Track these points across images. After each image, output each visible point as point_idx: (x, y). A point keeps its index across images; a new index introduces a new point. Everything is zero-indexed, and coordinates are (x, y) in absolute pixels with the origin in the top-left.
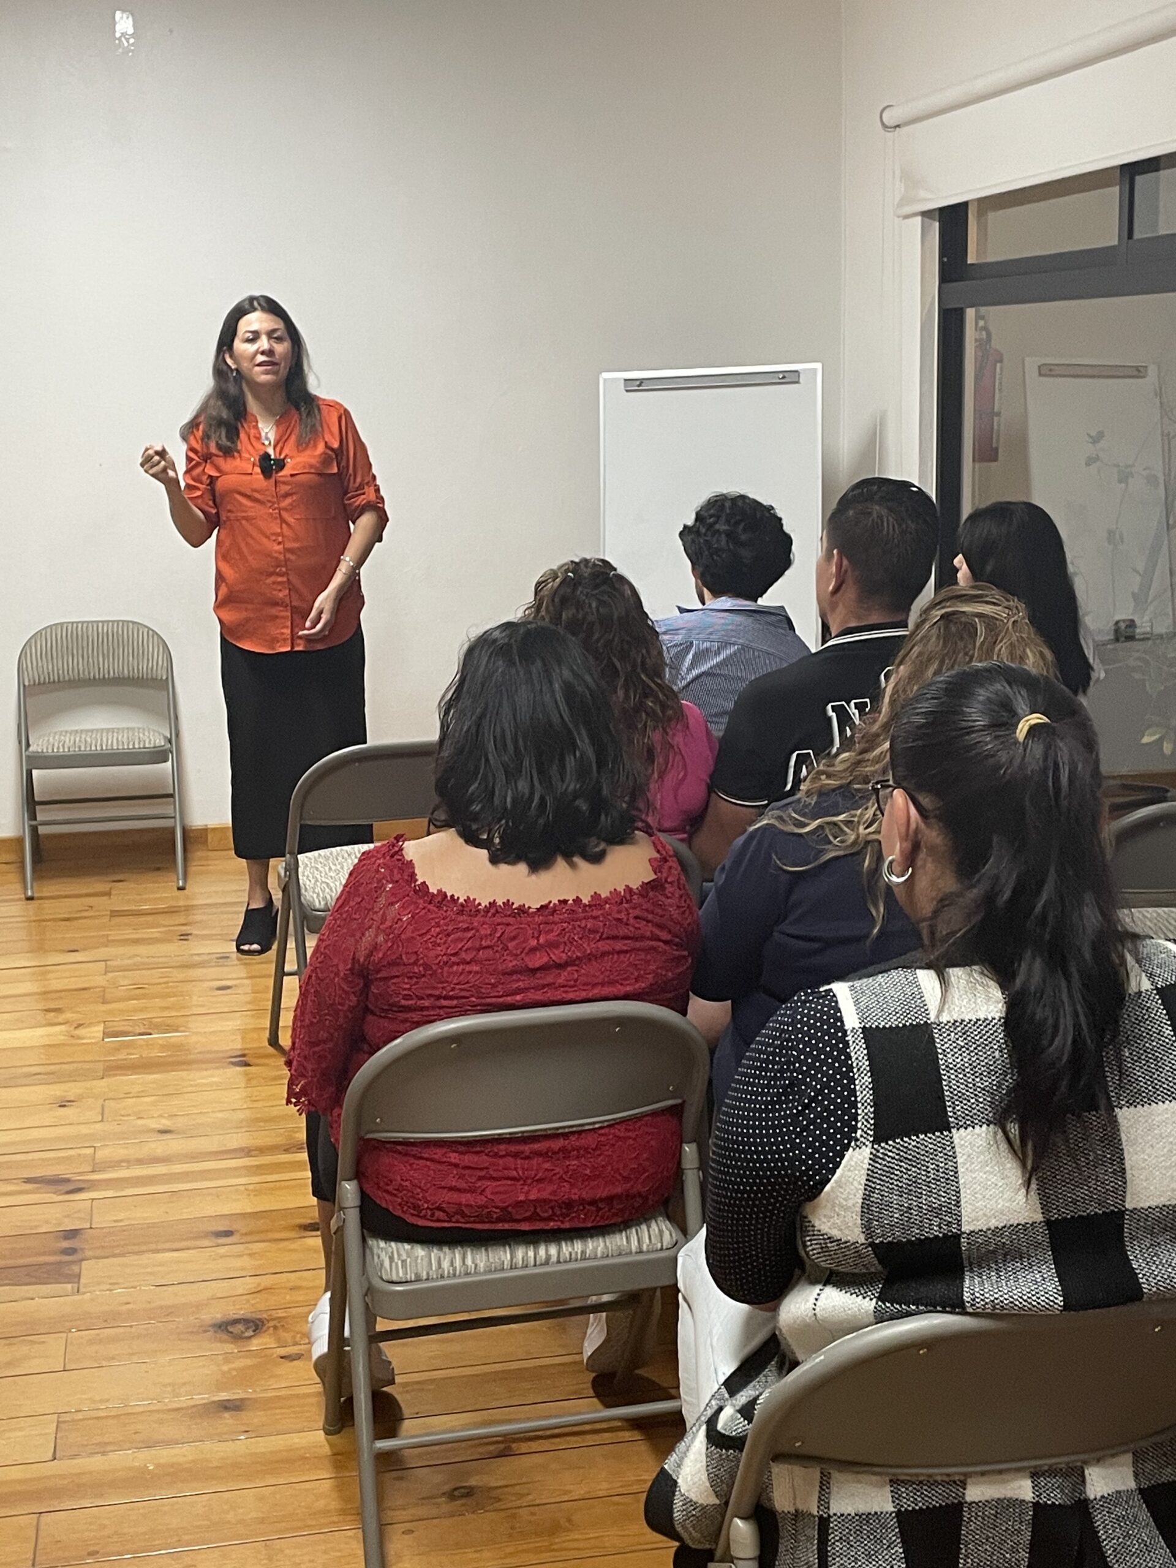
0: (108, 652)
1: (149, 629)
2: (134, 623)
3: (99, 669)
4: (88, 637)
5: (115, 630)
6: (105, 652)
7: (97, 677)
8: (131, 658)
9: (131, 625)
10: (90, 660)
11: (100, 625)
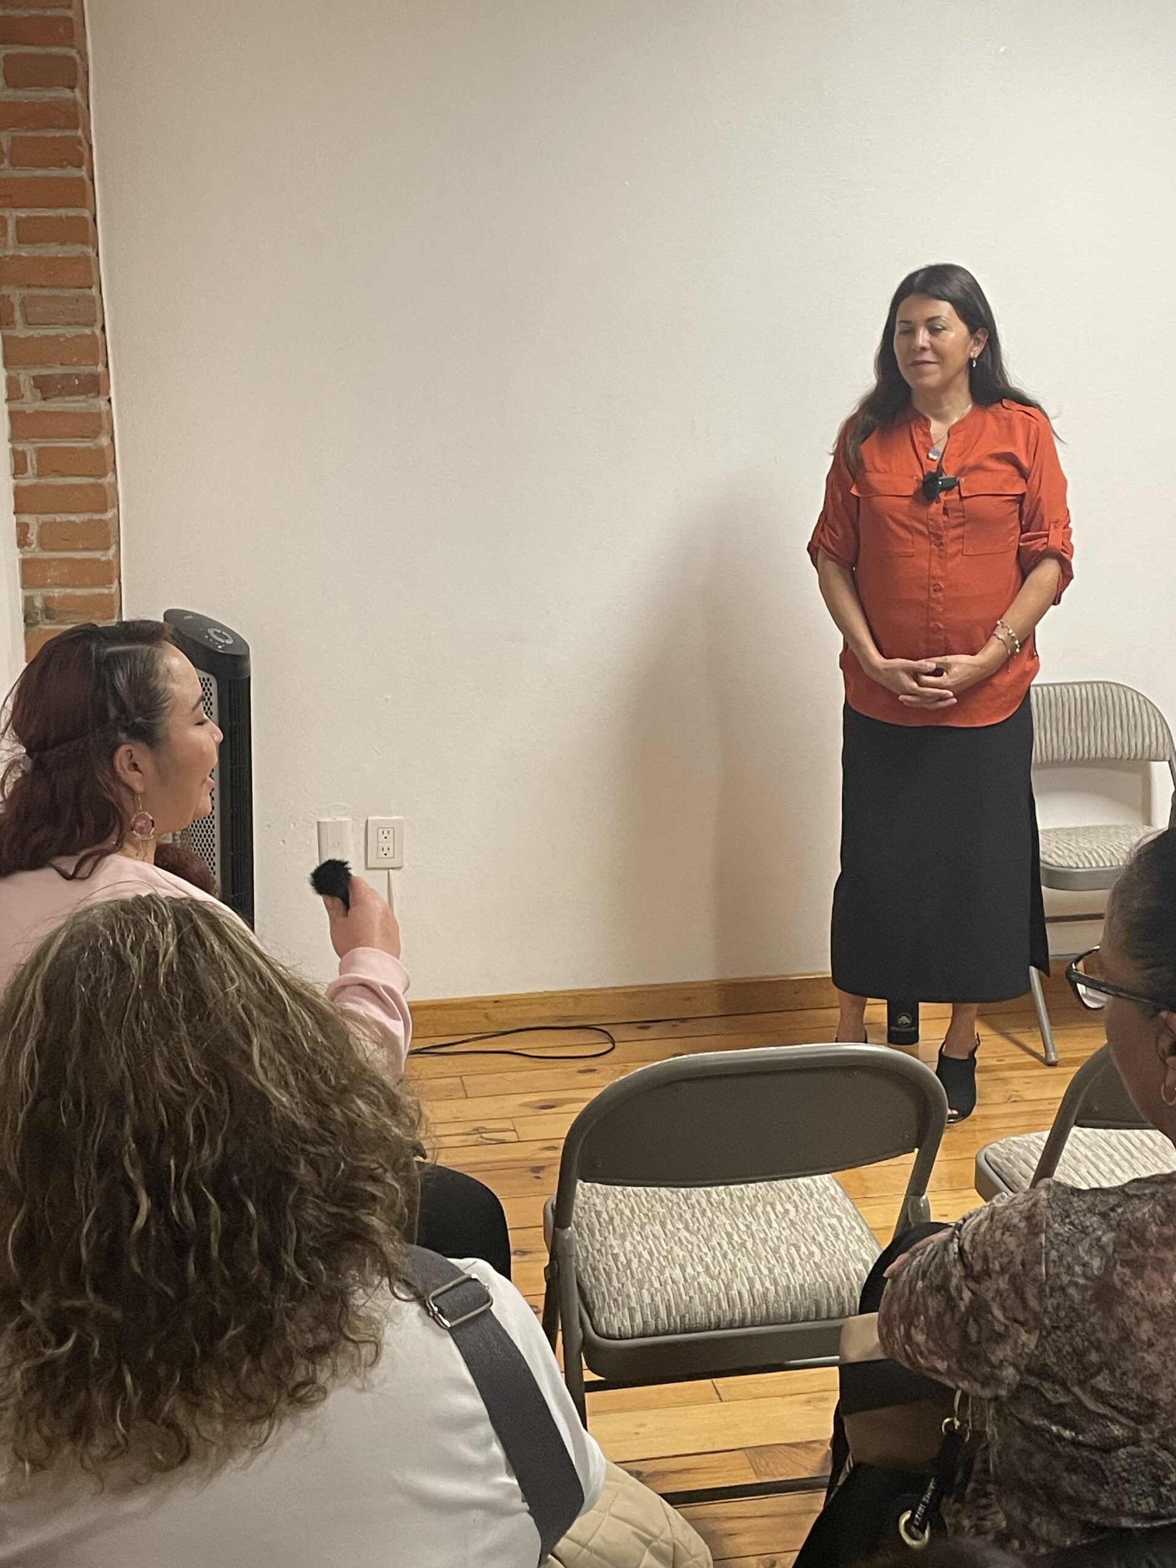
0: (1089, 726)
1: (1137, 693)
2: (1117, 685)
3: (1078, 747)
4: (1063, 705)
5: (1096, 694)
6: (1085, 724)
7: (1074, 757)
8: (1119, 733)
9: (1114, 687)
10: (1067, 735)
11: (1076, 687)
